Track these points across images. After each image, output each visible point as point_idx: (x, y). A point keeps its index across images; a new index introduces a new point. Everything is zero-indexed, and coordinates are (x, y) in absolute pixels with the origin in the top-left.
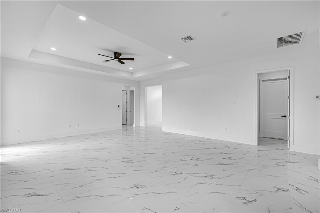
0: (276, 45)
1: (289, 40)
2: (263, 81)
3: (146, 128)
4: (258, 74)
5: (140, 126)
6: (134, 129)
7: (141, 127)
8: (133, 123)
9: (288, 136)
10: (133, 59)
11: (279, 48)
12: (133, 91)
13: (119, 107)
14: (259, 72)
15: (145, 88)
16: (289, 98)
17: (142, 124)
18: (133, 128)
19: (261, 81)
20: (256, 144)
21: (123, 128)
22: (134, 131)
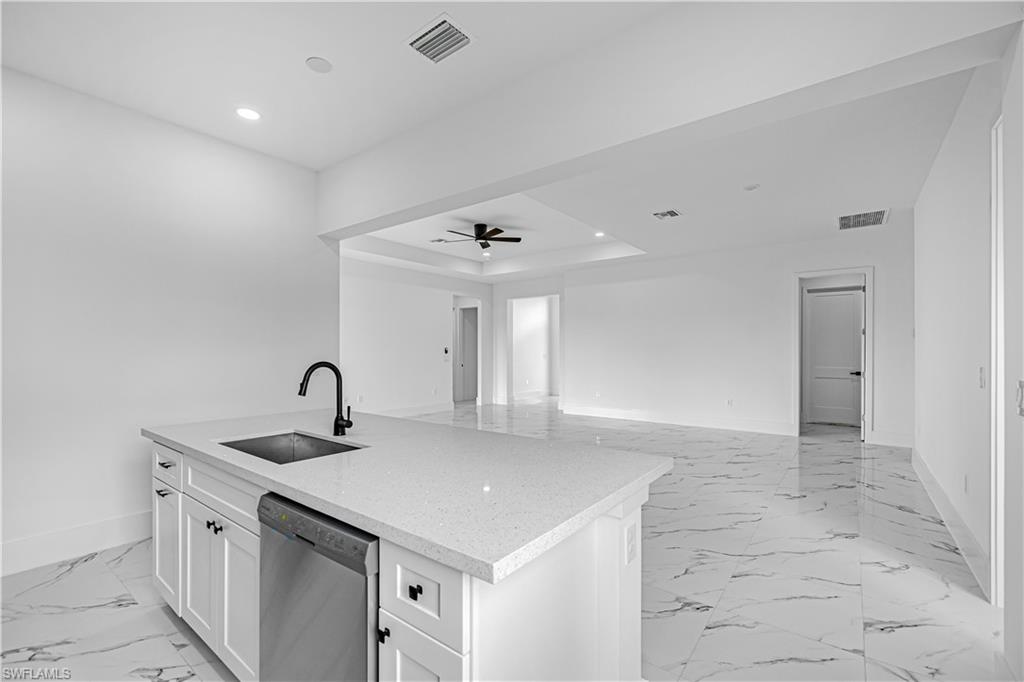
0: (838, 225)
1: (862, 219)
2: (809, 291)
3: (510, 409)
4: (801, 279)
5: (492, 405)
6: (479, 411)
7: (496, 405)
8: (477, 396)
9: (862, 413)
10: (518, 240)
11: (844, 230)
12: (476, 309)
13: (446, 352)
14: (803, 276)
15: (509, 301)
16: (864, 333)
17: (500, 398)
18: (475, 408)
19: (805, 291)
20: (797, 435)
21: (455, 408)
22: (480, 415)
